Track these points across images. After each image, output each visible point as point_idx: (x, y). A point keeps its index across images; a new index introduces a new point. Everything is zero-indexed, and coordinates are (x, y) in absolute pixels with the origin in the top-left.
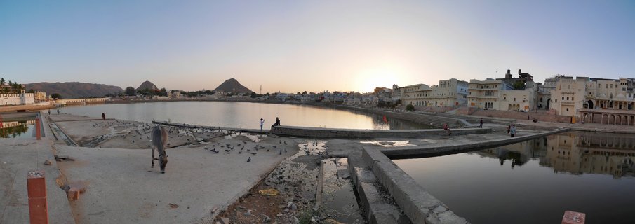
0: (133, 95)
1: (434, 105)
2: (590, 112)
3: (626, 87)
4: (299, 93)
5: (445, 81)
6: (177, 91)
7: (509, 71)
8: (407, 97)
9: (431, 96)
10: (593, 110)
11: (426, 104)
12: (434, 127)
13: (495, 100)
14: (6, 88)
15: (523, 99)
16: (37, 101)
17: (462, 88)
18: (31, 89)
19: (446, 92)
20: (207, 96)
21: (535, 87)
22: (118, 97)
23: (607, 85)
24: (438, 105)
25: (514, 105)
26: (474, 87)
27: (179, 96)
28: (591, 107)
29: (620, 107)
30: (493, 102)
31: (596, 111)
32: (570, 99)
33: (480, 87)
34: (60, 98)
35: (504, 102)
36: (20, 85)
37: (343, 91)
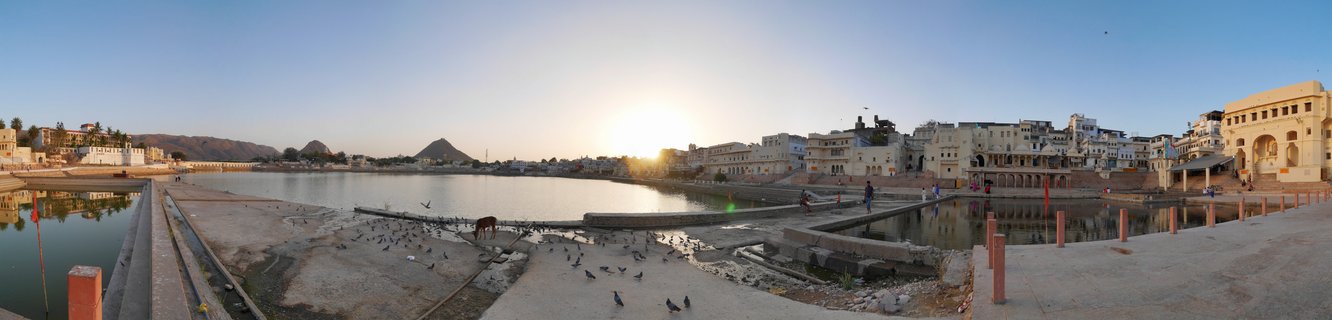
0: (295, 160)
1: (755, 172)
2: (981, 172)
3: (1029, 134)
4: (544, 161)
5: (771, 137)
6: (361, 157)
7: (860, 118)
8: (712, 163)
9: (750, 159)
10: (985, 169)
11: (743, 171)
12: (768, 205)
13: (846, 161)
14: (103, 138)
15: (885, 159)
16: (148, 161)
17: (796, 145)
18: (142, 143)
19: (774, 152)
20: (405, 166)
21: (902, 141)
22: (271, 162)
23: (1002, 132)
24: (762, 171)
25: (874, 167)
26: (815, 144)
27: (364, 164)
28: (982, 164)
29: (1022, 163)
30: (844, 164)
31: (989, 170)
32: (952, 155)
33: (823, 143)
34: (185, 159)
35: (860, 162)
36: (125, 136)
37: (610, 155)
